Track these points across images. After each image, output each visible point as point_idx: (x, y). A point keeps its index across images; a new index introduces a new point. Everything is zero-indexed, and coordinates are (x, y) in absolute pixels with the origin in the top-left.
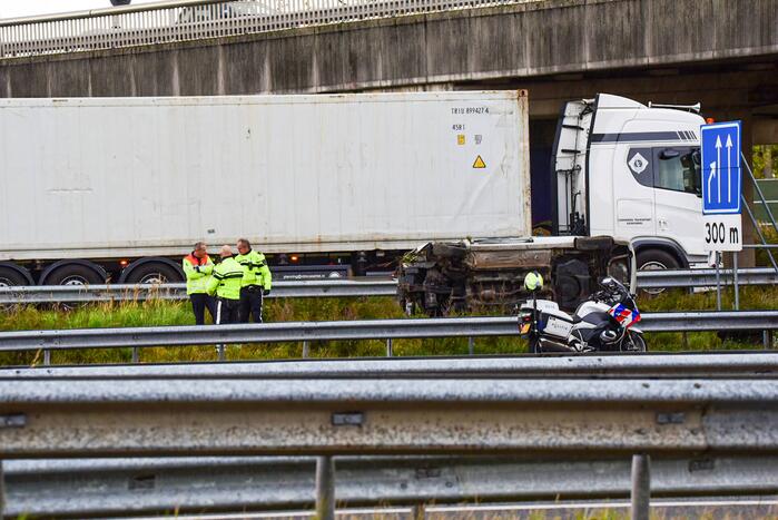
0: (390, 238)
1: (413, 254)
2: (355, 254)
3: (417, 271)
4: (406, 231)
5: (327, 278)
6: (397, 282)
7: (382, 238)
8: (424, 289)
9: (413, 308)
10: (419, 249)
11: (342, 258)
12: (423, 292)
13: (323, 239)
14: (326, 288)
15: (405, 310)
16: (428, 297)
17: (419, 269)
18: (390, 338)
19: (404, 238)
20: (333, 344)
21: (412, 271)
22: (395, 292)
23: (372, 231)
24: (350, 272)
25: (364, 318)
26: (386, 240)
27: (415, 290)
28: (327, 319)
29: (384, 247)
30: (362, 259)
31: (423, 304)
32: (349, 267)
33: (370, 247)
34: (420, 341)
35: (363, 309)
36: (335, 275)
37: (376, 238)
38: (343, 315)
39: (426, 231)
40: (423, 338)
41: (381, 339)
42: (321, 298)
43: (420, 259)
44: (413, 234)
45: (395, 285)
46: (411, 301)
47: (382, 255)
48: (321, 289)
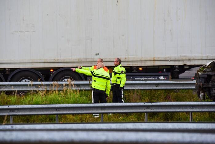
0: (192, 58)
1: (205, 67)
2: (173, 67)
3: (206, 76)
4: (200, 55)
5: (158, 79)
6: (195, 82)
7: (187, 58)
8: (210, 86)
9: (204, 96)
10: (208, 64)
11: (166, 69)
12: (209, 88)
13: (156, 59)
14: (157, 85)
15: (199, 97)
16: (212, 90)
17: (208, 75)
18: (191, 112)
19: (200, 59)
20: (161, 115)
21: (204, 76)
22: (194, 87)
23: (183, 55)
24: (170, 76)
25: (177, 101)
26: (190, 60)
27: (205, 86)
28: (158, 101)
29: (188, 63)
30: (177, 70)
31: (210, 94)
32: (169, 74)
33: (181, 63)
34: (208, 114)
35: (177, 96)
36: (162, 78)
37: (184, 58)
38: (166, 99)
39: (211, 55)
40: (210, 112)
41: (187, 112)
42: (155, 90)
43: (208, 70)
44: (204, 56)
45: (194, 84)
46: (202, 92)
47: (187, 67)
48: (155, 86)
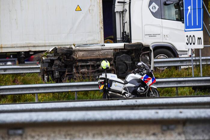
0: (36, 45)
1: (48, 53)
2: (19, 53)
3: (49, 61)
4: (44, 42)
5: (5, 65)
6: (40, 66)
7: (32, 45)
8: (53, 69)
9: (48, 79)
10: (50, 50)
11: (13, 55)
12: (52, 71)
13: (3, 46)
14: (5, 70)
15: (44, 79)
16: (55, 73)
17: (51, 60)
18: (37, 93)
19: (43, 45)
20: (9, 97)
21: (47, 61)
22: (38, 71)
23: (28, 42)
24: (17, 62)
25: (24, 84)
26: (34, 46)
27: (49, 70)
28: (6, 85)
29: (33, 49)
30: (23, 56)
31: (53, 77)
32: (16, 59)
33: (26, 50)
34: (51, 95)
35: (23, 80)
36: (9, 63)
37: (29, 45)
38: (14, 82)
39: (53, 42)
40: (53, 93)
41: (33, 94)
42: (3, 74)
43: (51, 55)
44: (47, 42)
45: (39, 68)
46: (46, 75)
47: (32, 53)
48: (3, 71)
